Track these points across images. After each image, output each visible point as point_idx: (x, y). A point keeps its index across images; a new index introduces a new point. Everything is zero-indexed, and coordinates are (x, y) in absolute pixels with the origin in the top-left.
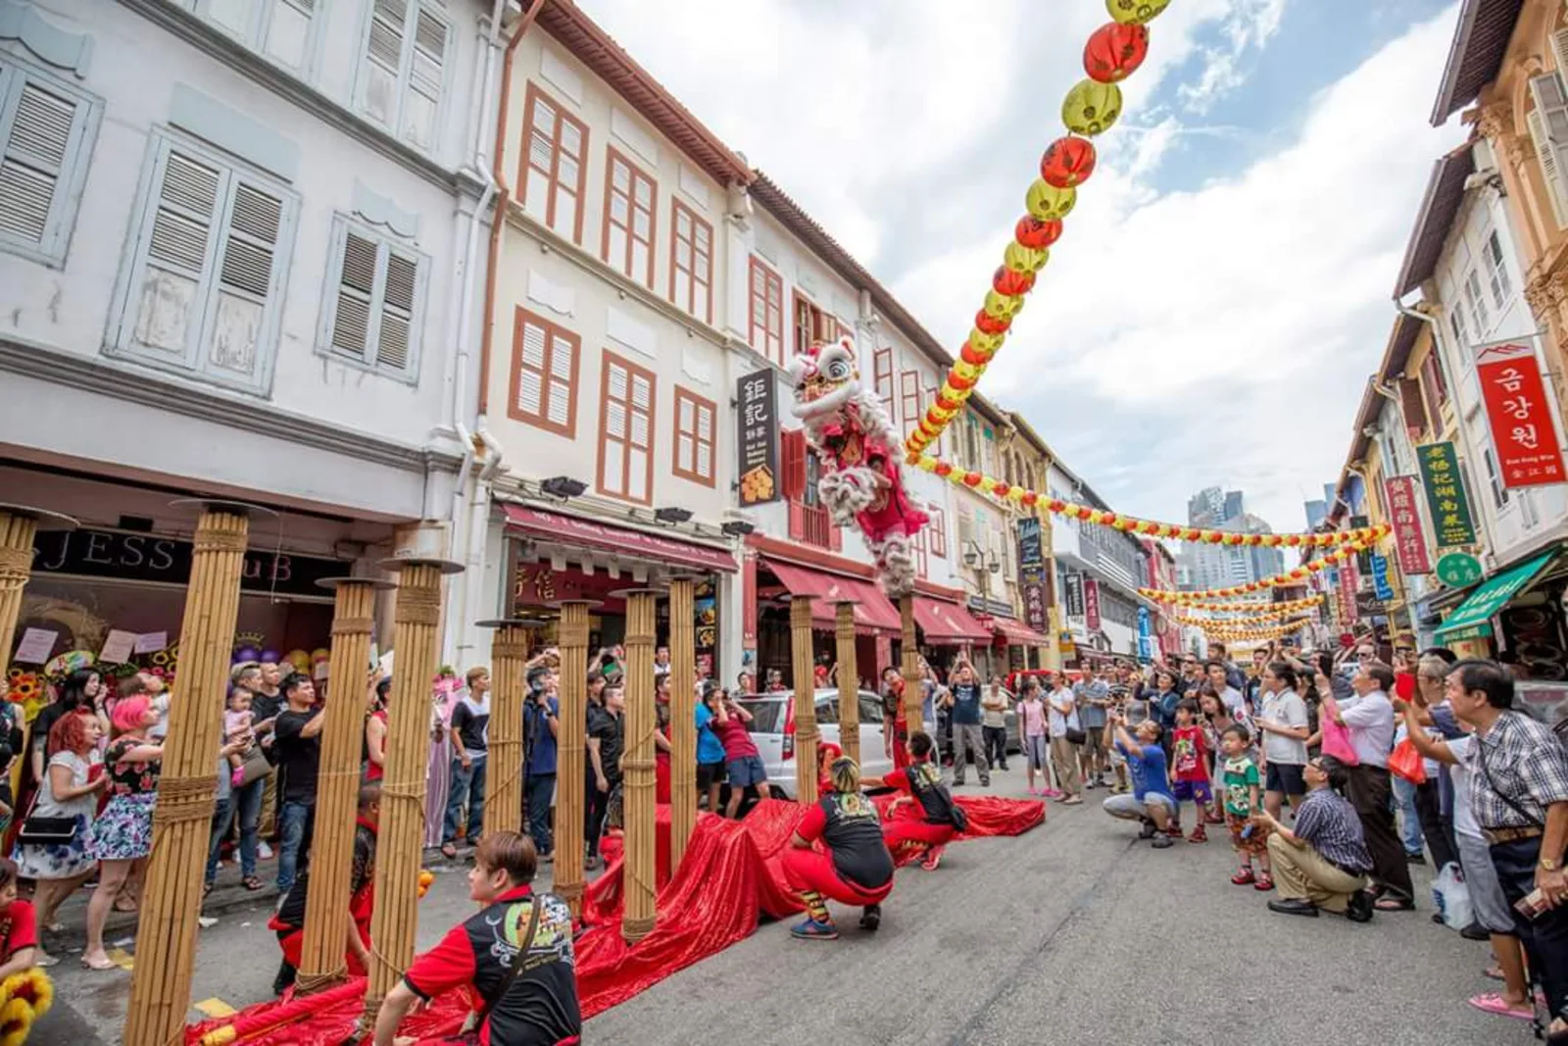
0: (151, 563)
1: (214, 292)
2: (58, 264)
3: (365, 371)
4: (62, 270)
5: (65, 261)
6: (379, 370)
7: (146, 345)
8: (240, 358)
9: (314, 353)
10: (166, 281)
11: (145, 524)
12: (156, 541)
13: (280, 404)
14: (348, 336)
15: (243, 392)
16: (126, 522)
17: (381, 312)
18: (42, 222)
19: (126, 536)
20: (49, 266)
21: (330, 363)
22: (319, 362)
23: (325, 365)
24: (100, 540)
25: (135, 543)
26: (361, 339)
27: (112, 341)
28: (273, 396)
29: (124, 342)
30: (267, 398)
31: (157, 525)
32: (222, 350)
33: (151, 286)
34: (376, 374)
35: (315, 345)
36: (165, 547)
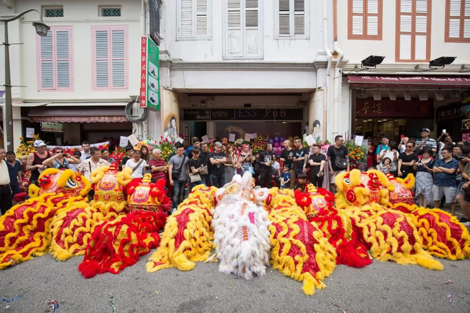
0: (252, 116)
1: (245, 30)
2: (210, 39)
3: (291, 40)
4: (211, 40)
5: (212, 37)
6: (296, 37)
7: (232, 53)
8: (254, 49)
9: (274, 39)
10: (233, 33)
11: (249, 105)
12: (252, 109)
13: (267, 60)
14: (284, 29)
15: (256, 59)
16: (246, 105)
17: (294, 16)
18: (205, 29)
19: (246, 109)
20: (209, 40)
21: (279, 41)
22: (276, 41)
23: (278, 42)
24: (241, 111)
25: (248, 110)
26: (288, 28)
27: (224, 56)
28: (264, 58)
29: (227, 55)
30: (263, 59)
31: (252, 105)
32: (249, 48)
33: (230, 36)
34: (295, 39)
35: (274, 37)
36: (254, 110)
